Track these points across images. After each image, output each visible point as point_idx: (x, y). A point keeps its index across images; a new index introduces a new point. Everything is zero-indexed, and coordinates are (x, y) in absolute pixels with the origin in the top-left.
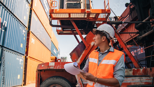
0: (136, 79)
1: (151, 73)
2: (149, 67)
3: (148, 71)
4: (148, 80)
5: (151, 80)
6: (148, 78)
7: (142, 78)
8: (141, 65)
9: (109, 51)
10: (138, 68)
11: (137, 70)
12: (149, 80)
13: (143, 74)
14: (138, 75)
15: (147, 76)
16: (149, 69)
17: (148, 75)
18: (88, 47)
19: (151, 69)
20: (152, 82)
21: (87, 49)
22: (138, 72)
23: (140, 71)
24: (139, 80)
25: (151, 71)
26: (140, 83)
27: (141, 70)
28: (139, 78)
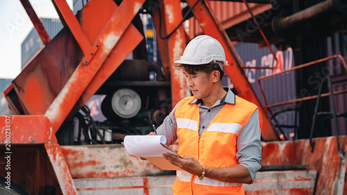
0: (263, 178)
1: (313, 158)
2: (306, 137)
3: (302, 151)
4: (302, 179)
5: (310, 180)
6: (303, 174)
7: (285, 176)
8: (280, 127)
9: (223, 103)
10: (272, 140)
11: (268, 146)
12: (306, 180)
13: (287, 160)
14: (268, 164)
15: (300, 167)
16: (306, 143)
17: (304, 163)
18: (94, 55)
19: (312, 145)
20: (313, 186)
21: (87, 64)
22: (272, 156)
23: (278, 151)
24: (274, 181)
25: (312, 151)
26: (277, 191)
27: (282, 146)
28: (273, 176)
